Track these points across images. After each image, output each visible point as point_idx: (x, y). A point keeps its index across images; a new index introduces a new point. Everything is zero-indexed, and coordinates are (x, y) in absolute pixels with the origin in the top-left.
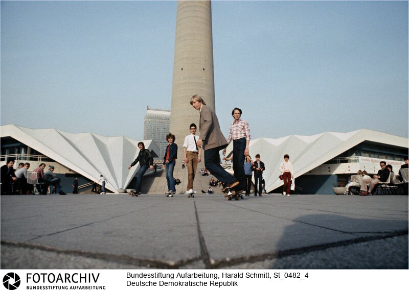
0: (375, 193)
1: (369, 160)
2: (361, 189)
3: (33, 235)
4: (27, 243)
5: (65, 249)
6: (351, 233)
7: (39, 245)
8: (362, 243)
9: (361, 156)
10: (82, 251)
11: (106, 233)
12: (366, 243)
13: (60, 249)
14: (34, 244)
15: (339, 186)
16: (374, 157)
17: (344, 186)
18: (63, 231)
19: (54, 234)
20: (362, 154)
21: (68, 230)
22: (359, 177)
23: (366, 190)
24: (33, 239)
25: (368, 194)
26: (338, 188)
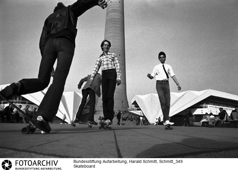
0: (217, 126)
1: (213, 107)
2: (209, 124)
3: (29, 146)
4: (27, 150)
5: (48, 153)
6: (198, 148)
7: (33, 151)
8: (204, 154)
9: (209, 104)
10: (57, 154)
11: (67, 146)
12: (206, 154)
13: (45, 153)
14: (31, 150)
15: (196, 122)
16: (216, 105)
17: (199, 122)
18: (45, 144)
19: (40, 145)
20: (209, 103)
21: (47, 143)
22: (208, 117)
23: (212, 124)
24: (30, 148)
25: (213, 126)
26: (196, 123)
